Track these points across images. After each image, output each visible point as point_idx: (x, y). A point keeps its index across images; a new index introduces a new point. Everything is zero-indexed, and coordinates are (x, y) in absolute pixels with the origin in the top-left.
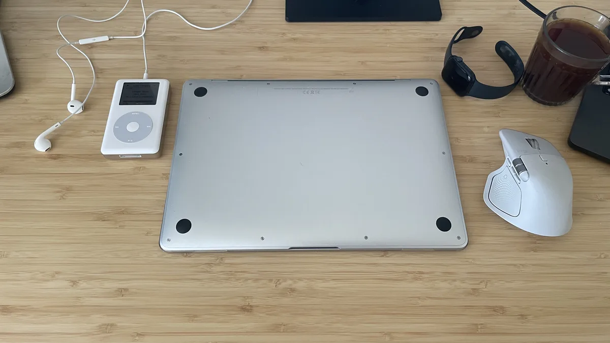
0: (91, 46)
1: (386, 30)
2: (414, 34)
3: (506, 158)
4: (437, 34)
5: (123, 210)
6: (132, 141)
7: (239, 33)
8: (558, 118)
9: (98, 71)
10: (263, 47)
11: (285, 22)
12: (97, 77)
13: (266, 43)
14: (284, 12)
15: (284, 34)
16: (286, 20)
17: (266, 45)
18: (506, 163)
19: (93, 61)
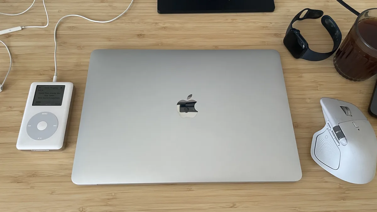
0: (8, 36)
1: (233, 20)
2: (254, 22)
3: (327, 123)
4: (271, 23)
5: (33, 173)
6: (41, 138)
7: (122, 23)
8: (360, 91)
9: (14, 57)
10: (141, 35)
11: (158, 14)
12: (13, 62)
13: (143, 31)
14: (156, 5)
15: (156, 23)
16: (158, 12)
17: (143, 33)
18: (326, 126)
19: (10, 48)
